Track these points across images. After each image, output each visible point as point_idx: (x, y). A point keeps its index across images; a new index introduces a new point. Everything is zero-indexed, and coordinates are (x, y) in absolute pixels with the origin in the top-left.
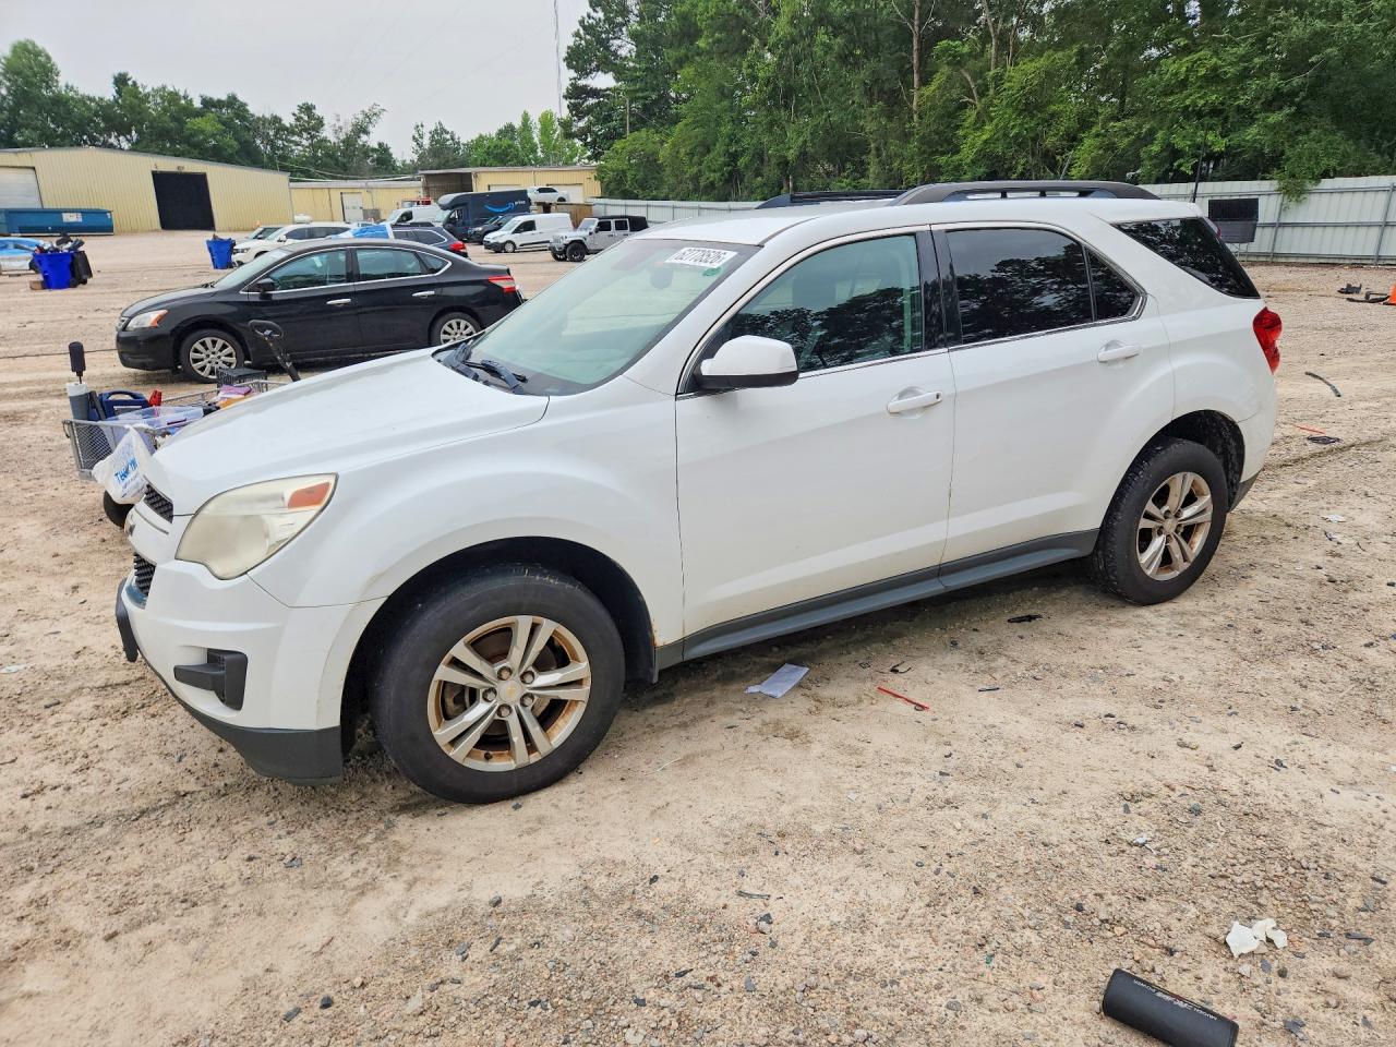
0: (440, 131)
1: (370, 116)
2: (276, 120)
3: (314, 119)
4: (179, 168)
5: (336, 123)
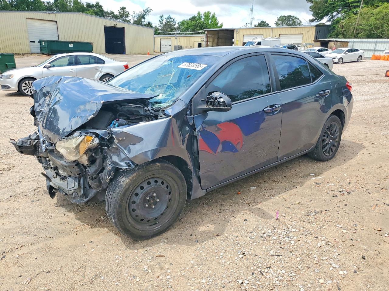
0: (169, 18)
1: (146, 12)
2: (112, 13)
3: (125, 13)
4: (114, 25)
5: (133, 14)
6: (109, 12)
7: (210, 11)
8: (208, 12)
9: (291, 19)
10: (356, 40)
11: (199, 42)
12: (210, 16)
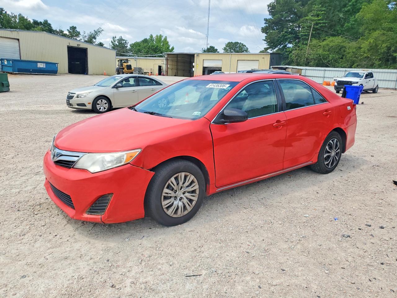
0: (121, 40)
1: (97, 32)
2: (62, 32)
3: (75, 32)
4: (78, 45)
5: (83, 34)
6: (58, 30)
7: (162, 35)
8: (161, 35)
9: (238, 46)
10: (307, 68)
11: (159, 65)
12: (162, 40)
